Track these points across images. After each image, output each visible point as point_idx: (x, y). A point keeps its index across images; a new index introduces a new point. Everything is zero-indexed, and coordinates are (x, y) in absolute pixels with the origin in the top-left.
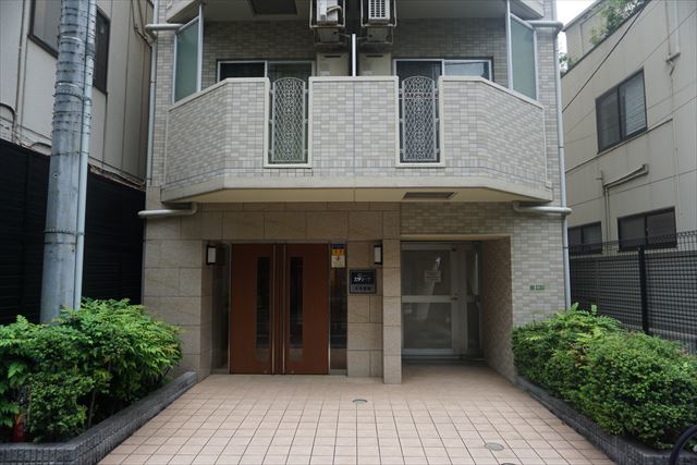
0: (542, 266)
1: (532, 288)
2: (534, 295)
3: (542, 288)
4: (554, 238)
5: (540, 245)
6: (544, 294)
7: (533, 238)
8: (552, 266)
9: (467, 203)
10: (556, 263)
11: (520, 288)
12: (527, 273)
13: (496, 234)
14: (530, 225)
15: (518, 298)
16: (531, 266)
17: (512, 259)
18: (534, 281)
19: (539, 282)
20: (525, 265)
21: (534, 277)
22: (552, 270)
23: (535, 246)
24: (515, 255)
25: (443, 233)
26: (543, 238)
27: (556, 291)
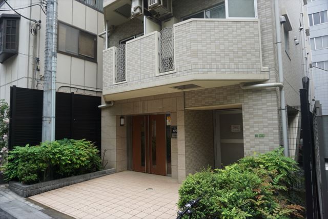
0: (262, 122)
1: (256, 136)
2: (257, 141)
3: (263, 136)
4: (270, 104)
5: (261, 109)
6: (265, 140)
7: (256, 105)
8: (269, 122)
9: (216, 88)
10: (273, 120)
11: (249, 136)
12: (253, 127)
13: (233, 104)
14: (254, 96)
15: (247, 142)
16: (255, 123)
17: (243, 119)
18: (257, 131)
19: (261, 132)
20: (251, 122)
21: (258, 129)
22: (270, 124)
23: (258, 109)
24: (245, 117)
25: (205, 106)
26: (263, 104)
27: (272, 138)
